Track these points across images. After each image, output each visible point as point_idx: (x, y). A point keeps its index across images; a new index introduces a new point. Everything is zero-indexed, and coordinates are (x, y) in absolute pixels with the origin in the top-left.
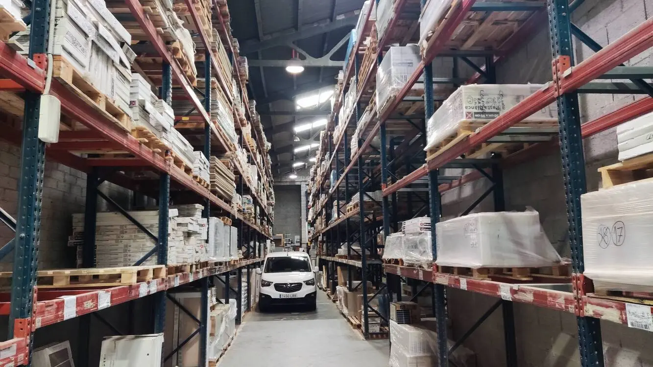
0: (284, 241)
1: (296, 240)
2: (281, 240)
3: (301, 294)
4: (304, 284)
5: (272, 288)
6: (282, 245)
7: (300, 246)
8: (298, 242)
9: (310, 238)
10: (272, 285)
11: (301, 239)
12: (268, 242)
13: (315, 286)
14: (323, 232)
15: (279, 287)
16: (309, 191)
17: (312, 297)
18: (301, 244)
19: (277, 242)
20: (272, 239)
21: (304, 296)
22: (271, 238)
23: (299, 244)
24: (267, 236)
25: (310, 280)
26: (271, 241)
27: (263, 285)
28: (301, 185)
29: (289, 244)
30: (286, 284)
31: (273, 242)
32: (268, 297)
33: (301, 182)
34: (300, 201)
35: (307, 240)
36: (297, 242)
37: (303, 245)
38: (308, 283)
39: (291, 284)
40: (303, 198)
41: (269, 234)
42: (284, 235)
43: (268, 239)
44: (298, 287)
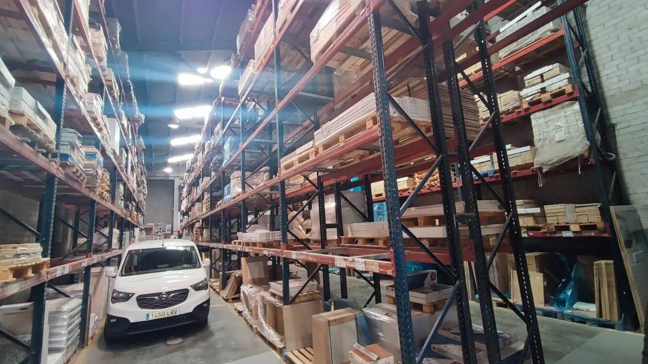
0: (155, 230)
1: (167, 229)
2: (152, 228)
3: (186, 307)
4: (191, 290)
5: (132, 303)
6: (153, 233)
7: (172, 234)
8: (170, 230)
9: (182, 226)
10: (133, 299)
11: (172, 228)
12: (137, 230)
13: (208, 290)
14: (203, 217)
15: (145, 301)
16: (182, 185)
17: (203, 309)
18: (172, 232)
19: (148, 230)
20: (143, 228)
21: (191, 310)
22: (141, 227)
23: (170, 232)
24: (136, 224)
25: (199, 283)
26: (141, 230)
27: (115, 299)
28: (174, 180)
29: (160, 232)
30: (159, 294)
31: (143, 231)
32: (123, 321)
33: (174, 177)
34: (173, 193)
35: (179, 228)
36: (168, 230)
37: (174, 233)
38: (197, 288)
39: (169, 293)
40: (176, 192)
41: (138, 222)
42: (155, 224)
43: (137, 227)
44: (182, 295)
